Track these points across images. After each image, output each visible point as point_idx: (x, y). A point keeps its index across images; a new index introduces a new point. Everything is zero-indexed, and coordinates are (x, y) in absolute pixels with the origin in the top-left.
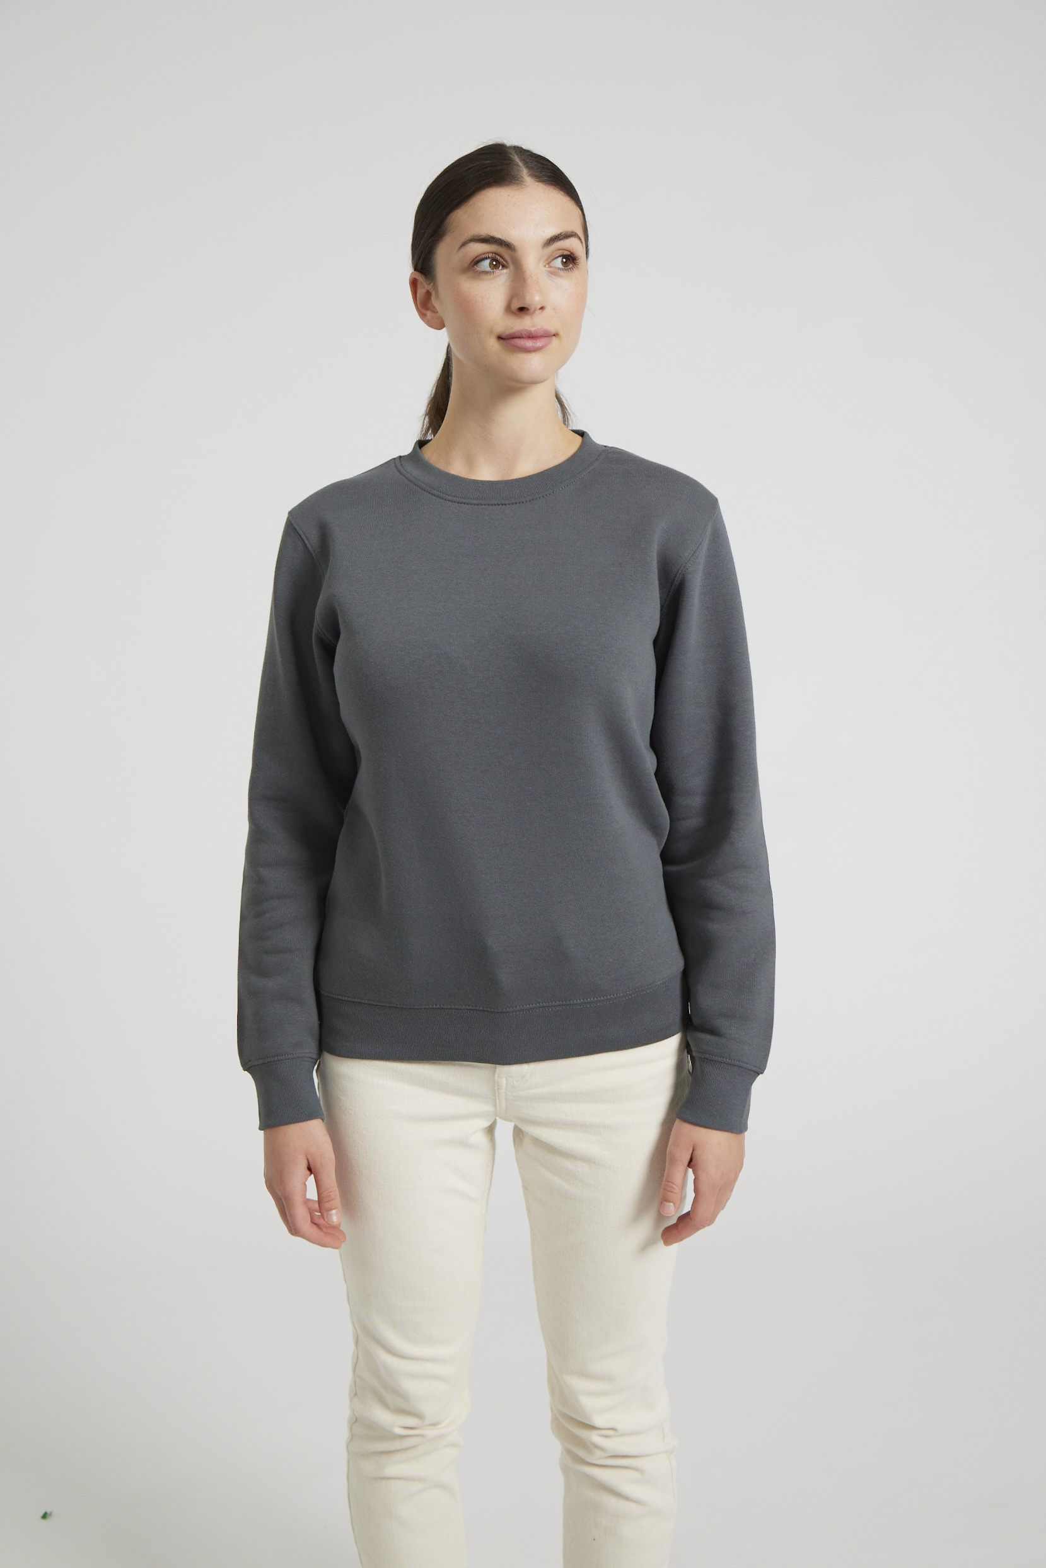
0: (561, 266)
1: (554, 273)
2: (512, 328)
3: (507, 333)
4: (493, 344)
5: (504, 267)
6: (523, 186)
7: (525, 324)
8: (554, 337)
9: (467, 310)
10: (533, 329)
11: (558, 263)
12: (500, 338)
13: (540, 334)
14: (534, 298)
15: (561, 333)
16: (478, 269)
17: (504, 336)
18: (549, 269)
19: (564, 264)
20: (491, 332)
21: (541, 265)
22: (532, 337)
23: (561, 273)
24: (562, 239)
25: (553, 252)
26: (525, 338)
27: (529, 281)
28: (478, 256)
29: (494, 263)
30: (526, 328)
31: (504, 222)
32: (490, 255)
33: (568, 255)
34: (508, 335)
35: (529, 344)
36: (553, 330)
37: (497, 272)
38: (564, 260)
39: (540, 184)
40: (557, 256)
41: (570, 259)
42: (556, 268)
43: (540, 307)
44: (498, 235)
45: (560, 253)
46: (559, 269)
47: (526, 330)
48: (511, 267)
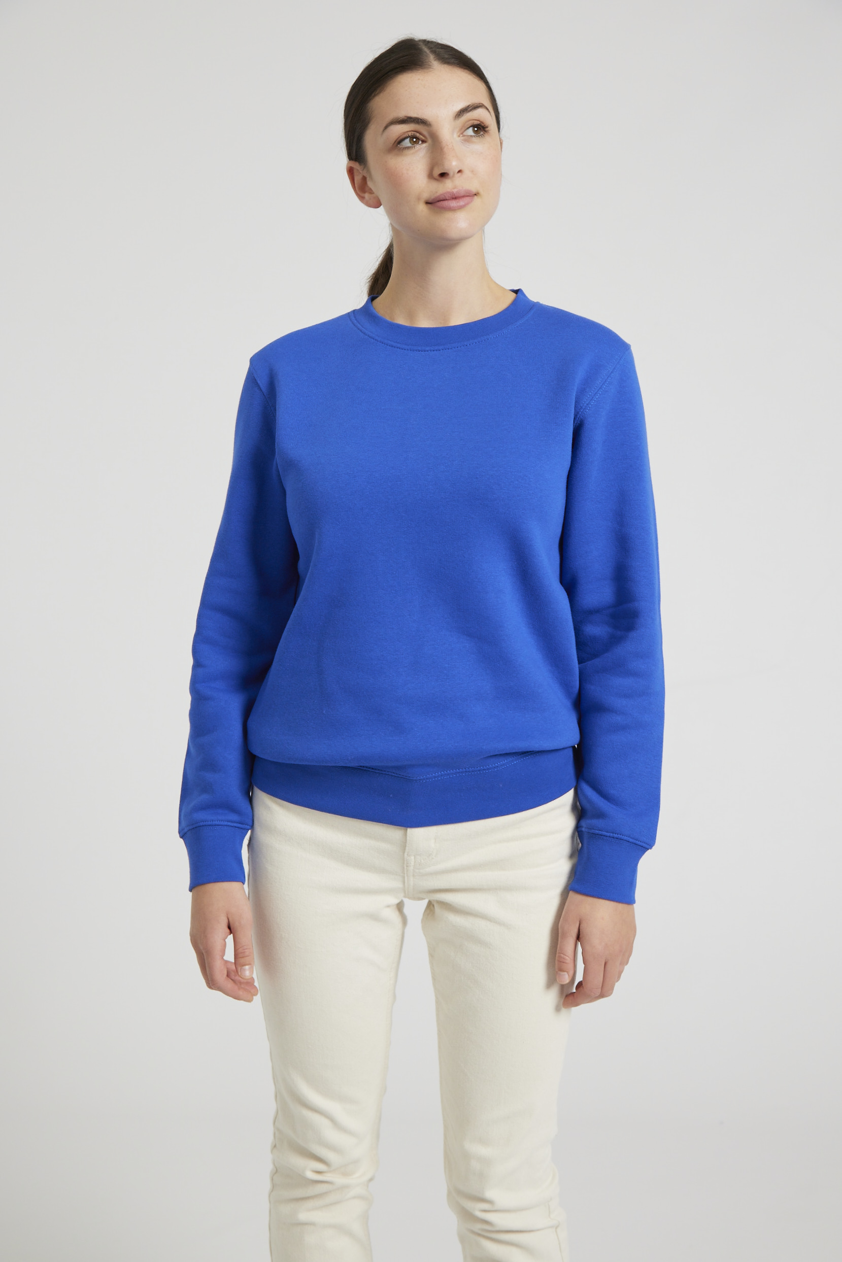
1: (468, 140)
2: (437, 192)
3: (433, 197)
4: (422, 208)
5: (423, 142)
6: (432, 70)
7: (448, 186)
8: (476, 197)
9: (395, 182)
10: (455, 191)
11: (470, 132)
12: (427, 203)
13: (462, 194)
14: (452, 164)
15: (481, 192)
16: (401, 146)
17: (429, 202)
18: (462, 138)
19: (475, 132)
21: (455, 135)
23: (474, 139)
24: (471, 110)
25: (466, 122)
26: (449, 200)
27: (445, 150)
30: (449, 190)
31: (418, 102)
32: (410, 134)
34: (433, 199)
36: (474, 191)
37: (418, 147)
39: (446, 66)
40: (468, 126)
42: (468, 136)
43: (457, 171)
45: (471, 123)
46: (471, 136)
47: (448, 192)
48: (430, 141)
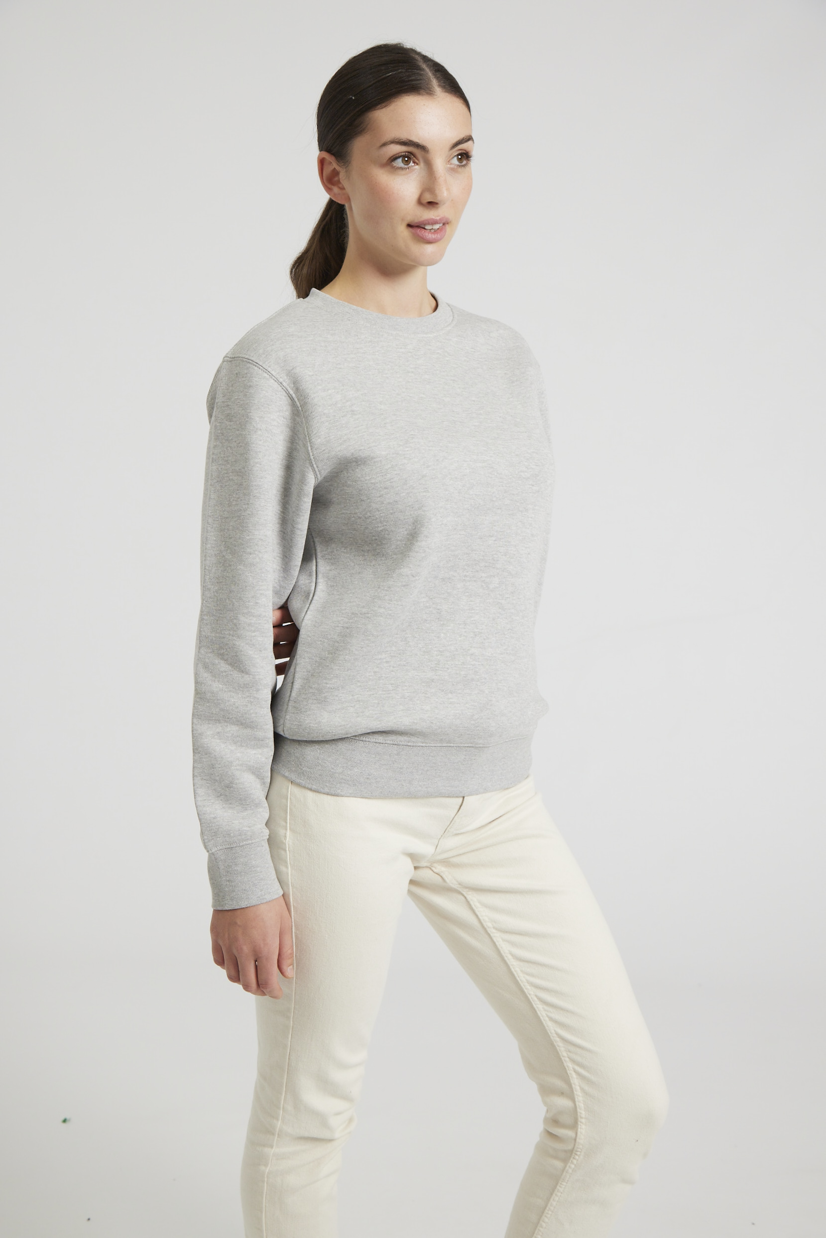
0: (457, 162)
20: (403, 219)
33: (465, 154)
38: (460, 157)
41: (465, 157)
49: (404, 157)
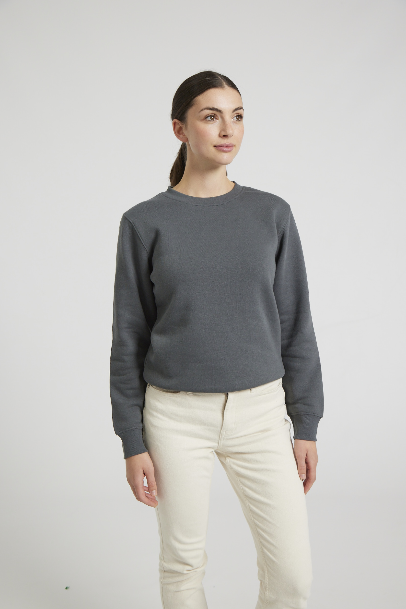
0: (236, 119)
20: (212, 144)
22: (227, 146)
28: (207, 115)
29: (212, 117)
33: (240, 116)
35: (226, 149)
38: (237, 117)
41: (240, 117)
44: (216, 107)
49: (211, 116)
